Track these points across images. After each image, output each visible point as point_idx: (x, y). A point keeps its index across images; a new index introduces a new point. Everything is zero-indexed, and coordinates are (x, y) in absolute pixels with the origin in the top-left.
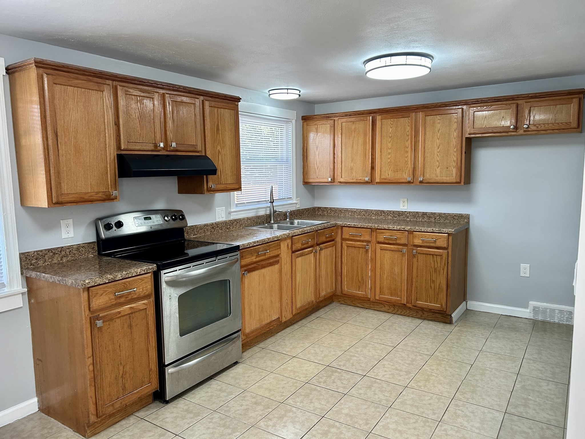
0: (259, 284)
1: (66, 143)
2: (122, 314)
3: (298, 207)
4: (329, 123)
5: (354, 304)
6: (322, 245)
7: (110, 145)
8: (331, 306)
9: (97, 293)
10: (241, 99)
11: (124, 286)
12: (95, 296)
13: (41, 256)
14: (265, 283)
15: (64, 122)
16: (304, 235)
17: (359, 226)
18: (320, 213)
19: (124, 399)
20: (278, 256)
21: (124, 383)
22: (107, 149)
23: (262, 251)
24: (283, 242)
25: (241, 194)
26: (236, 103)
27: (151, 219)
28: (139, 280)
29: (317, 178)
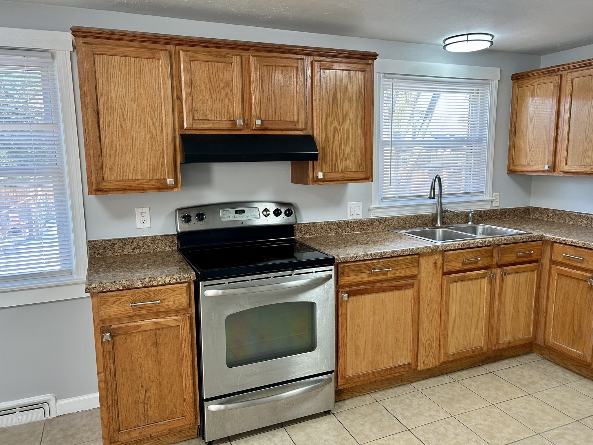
0: (374, 313)
1: (109, 122)
2: (143, 328)
3: (496, 205)
4: (552, 80)
5: (565, 364)
6: (508, 268)
7: (167, 124)
8: (525, 359)
9: (107, 301)
10: (378, 55)
11: (146, 296)
12: (104, 304)
13: (110, 246)
14: (386, 312)
15: (108, 98)
16: (470, 250)
17: (581, 245)
18: (537, 216)
19: (144, 429)
20: (414, 277)
21: (146, 410)
22: (164, 128)
23: (381, 268)
24: (424, 258)
25: (390, 185)
26: (370, 62)
27: (244, 212)
28: (168, 290)
29: (528, 164)
